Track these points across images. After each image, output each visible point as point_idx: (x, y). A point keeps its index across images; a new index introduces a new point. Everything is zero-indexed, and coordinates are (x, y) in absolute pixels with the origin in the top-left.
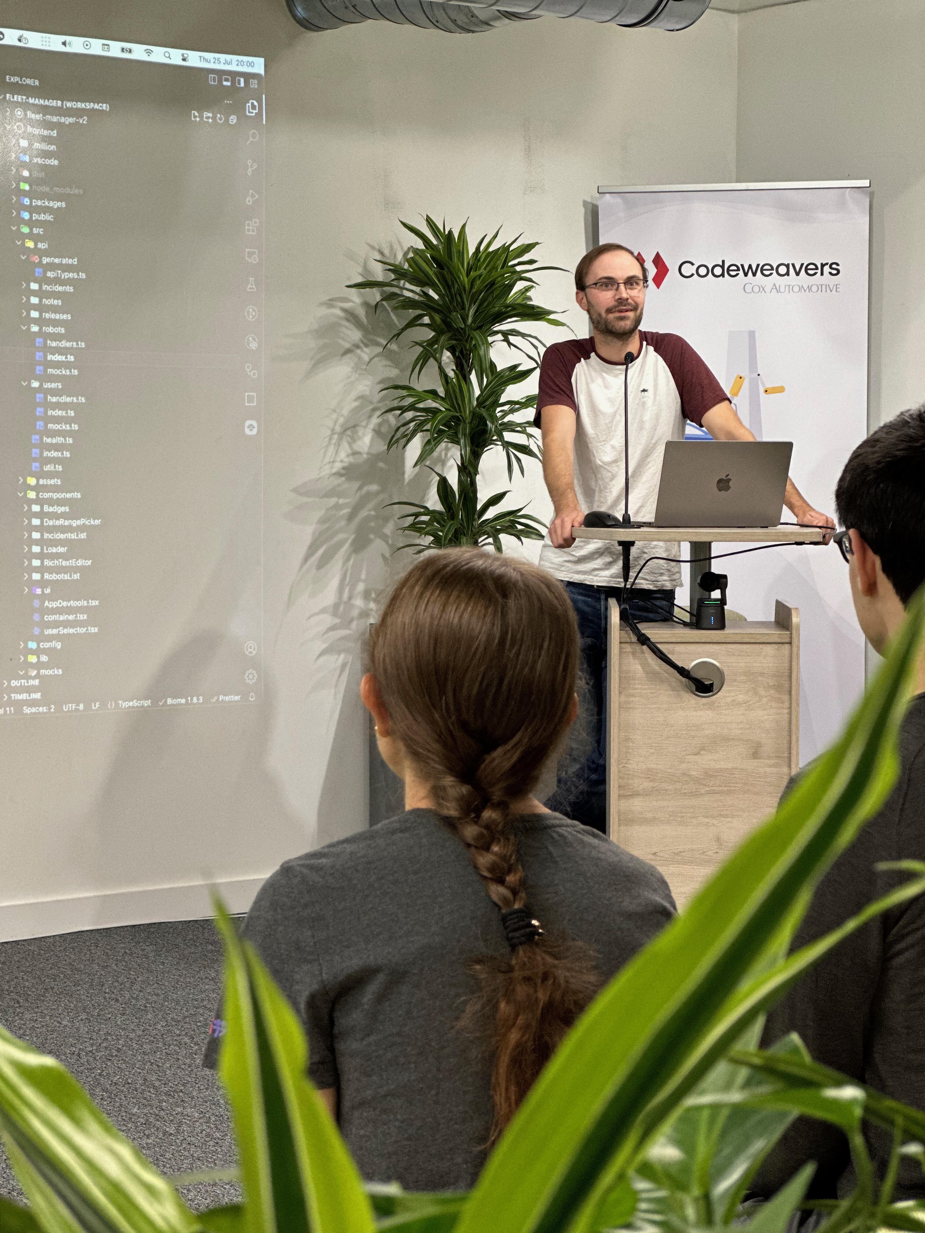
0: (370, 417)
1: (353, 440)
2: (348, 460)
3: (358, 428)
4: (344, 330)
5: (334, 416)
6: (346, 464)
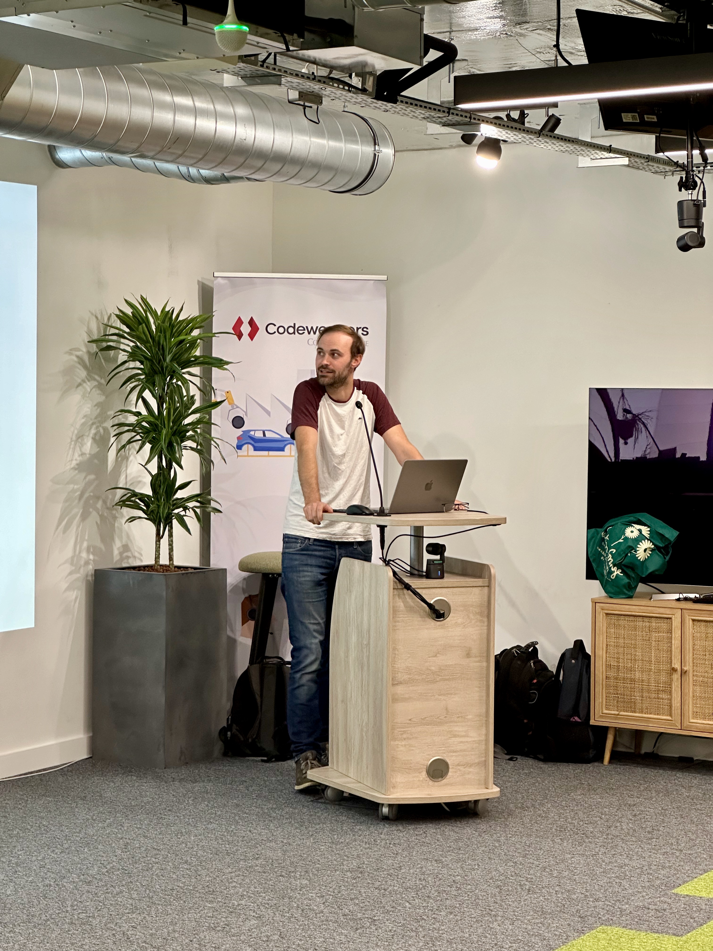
0: (90, 429)
1: (82, 445)
2: (79, 459)
3: (84, 437)
4: (78, 370)
5: (72, 429)
6: (78, 462)
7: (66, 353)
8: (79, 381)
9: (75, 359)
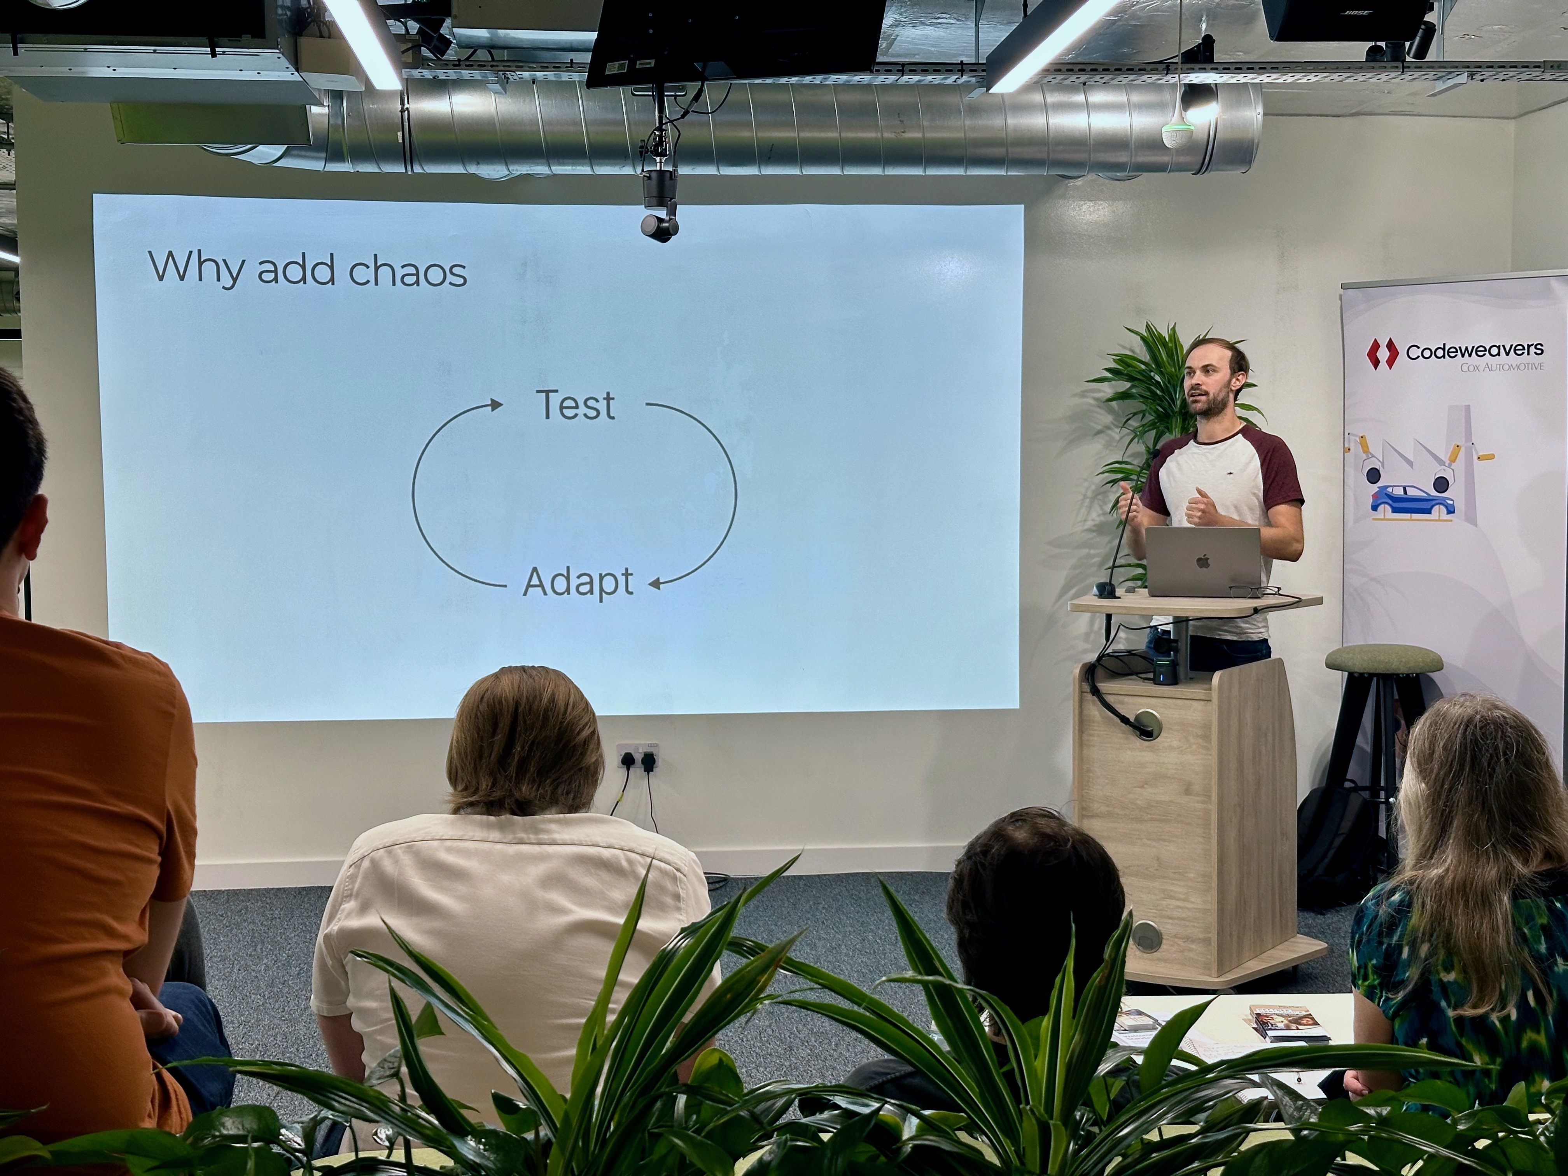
1: (1105, 503)
2: (1098, 520)
4: (1095, 415)
5: (1086, 484)
6: (1097, 523)
7: (1074, 395)
8: (1099, 427)
9: (1092, 402)
